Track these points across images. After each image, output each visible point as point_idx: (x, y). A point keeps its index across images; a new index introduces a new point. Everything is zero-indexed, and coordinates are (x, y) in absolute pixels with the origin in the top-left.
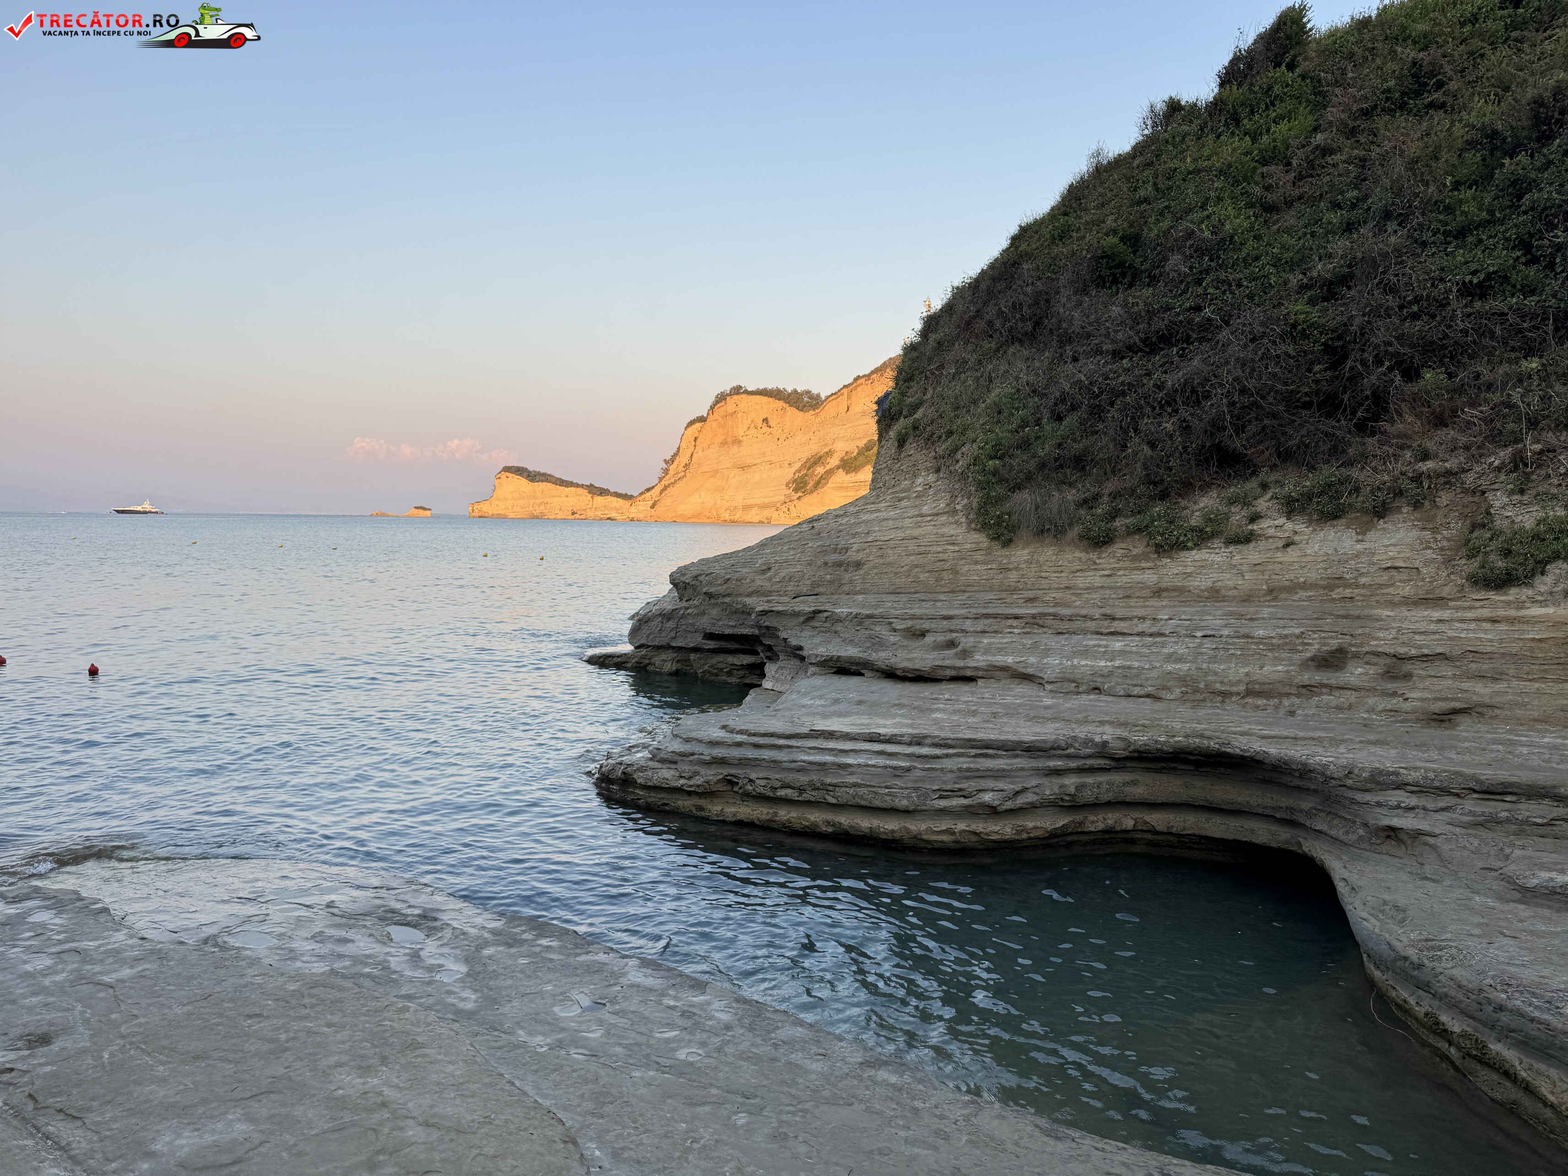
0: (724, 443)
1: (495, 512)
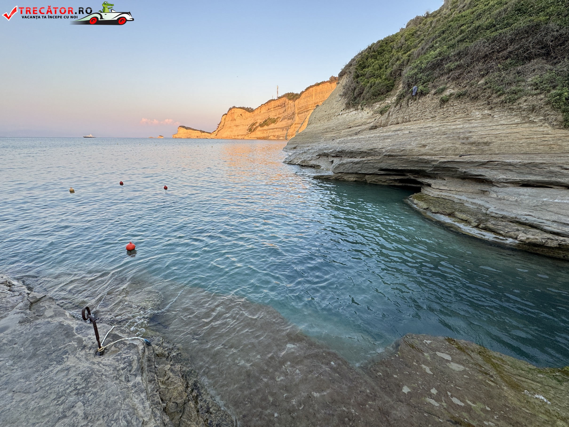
0: (232, 120)
1: (179, 137)
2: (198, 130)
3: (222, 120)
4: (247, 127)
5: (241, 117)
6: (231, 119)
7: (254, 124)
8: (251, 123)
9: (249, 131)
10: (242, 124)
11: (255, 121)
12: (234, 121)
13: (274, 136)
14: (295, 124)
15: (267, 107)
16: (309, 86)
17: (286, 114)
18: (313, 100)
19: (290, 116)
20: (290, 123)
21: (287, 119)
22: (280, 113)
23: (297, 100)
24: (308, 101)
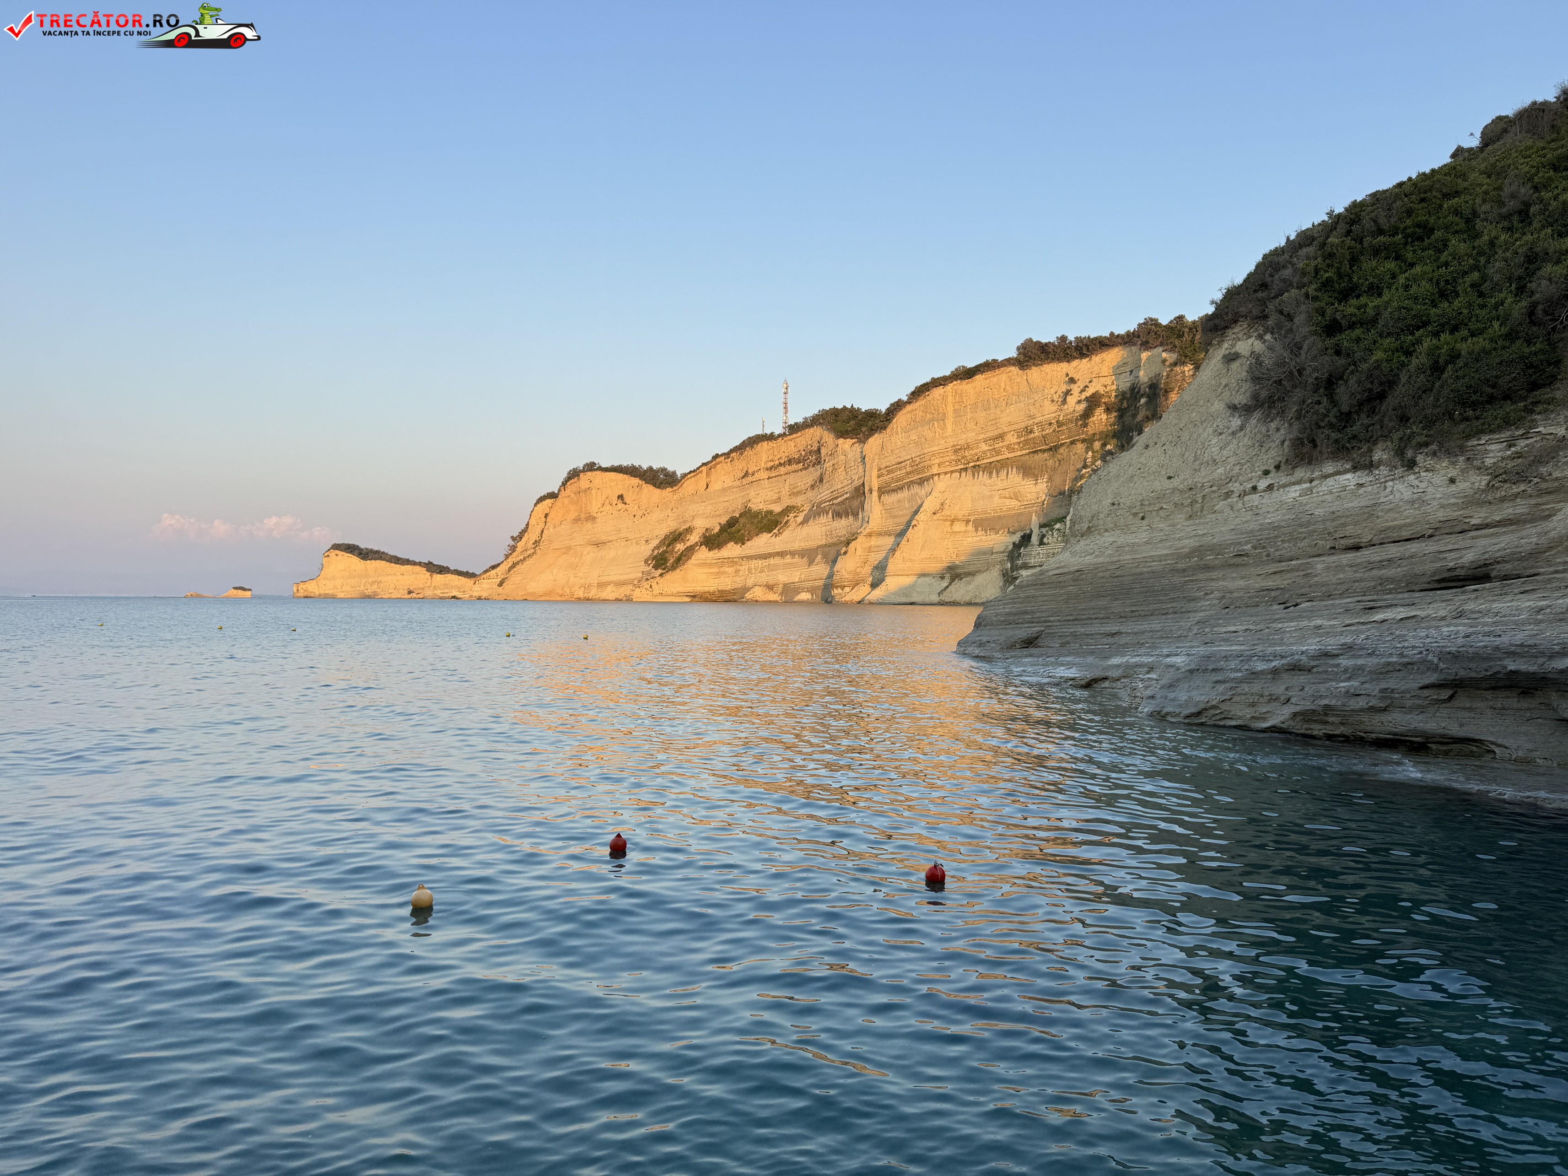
0: (577, 520)
1: (322, 592)
2: (414, 563)
3: (533, 522)
4: (647, 550)
5: (621, 506)
6: (573, 515)
7: (676, 537)
8: (663, 530)
9: (656, 567)
10: (622, 535)
11: (685, 522)
12: (589, 525)
13: (770, 587)
14: (870, 535)
15: (740, 464)
16: (927, 379)
17: (824, 493)
18: (947, 434)
19: (842, 502)
20: (844, 532)
21: (830, 515)
22: (795, 490)
23: (876, 435)
24: (923, 440)
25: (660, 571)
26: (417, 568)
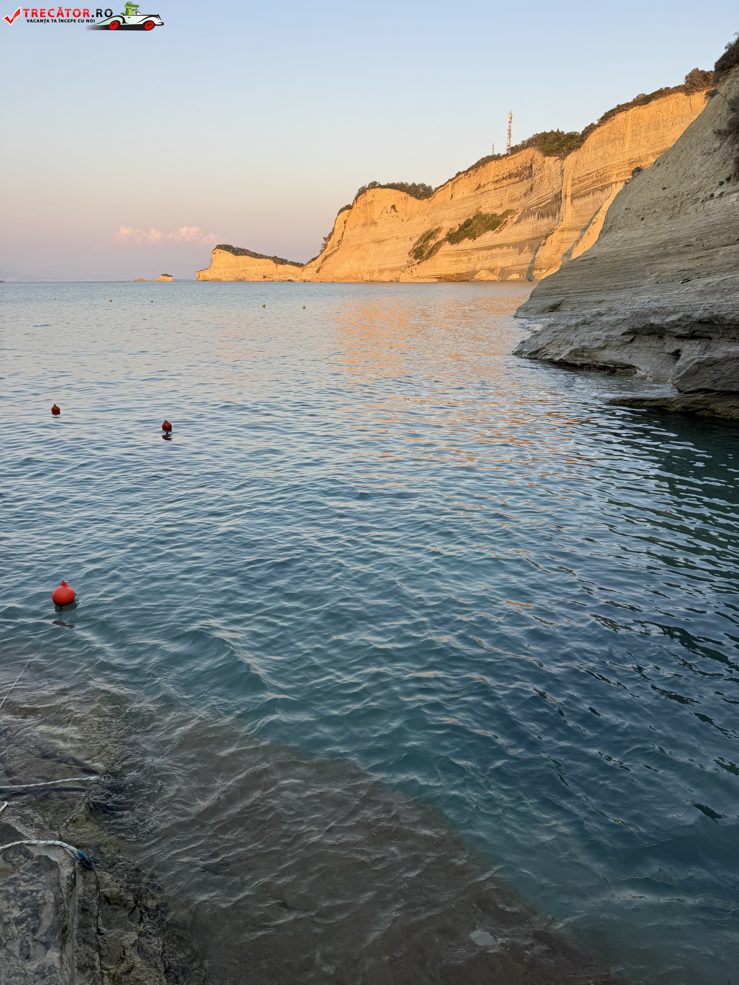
0: (365, 225)
1: (213, 277)
2: (266, 257)
3: (337, 227)
4: (410, 245)
5: (393, 213)
6: (362, 221)
7: (430, 235)
8: (421, 231)
9: (416, 258)
10: (394, 235)
11: (436, 224)
12: (373, 228)
13: (491, 270)
14: (563, 230)
15: (475, 179)
16: (614, 106)
17: (533, 199)
18: (625, 150)
19: (545, 206)
20: (545, 229)
21: (536, 215)
22: (513, 198)
23: (573, 153)
24: (607, 155)
25: (418, 260)
26: (268, 261)
